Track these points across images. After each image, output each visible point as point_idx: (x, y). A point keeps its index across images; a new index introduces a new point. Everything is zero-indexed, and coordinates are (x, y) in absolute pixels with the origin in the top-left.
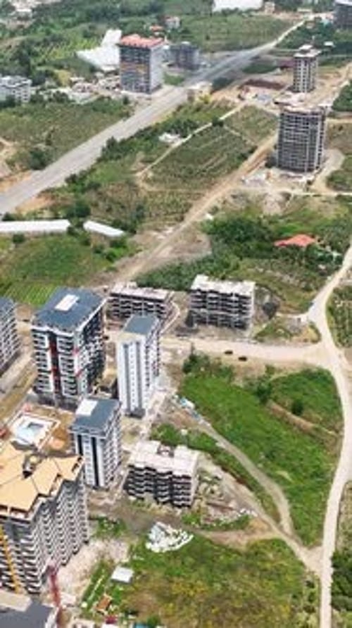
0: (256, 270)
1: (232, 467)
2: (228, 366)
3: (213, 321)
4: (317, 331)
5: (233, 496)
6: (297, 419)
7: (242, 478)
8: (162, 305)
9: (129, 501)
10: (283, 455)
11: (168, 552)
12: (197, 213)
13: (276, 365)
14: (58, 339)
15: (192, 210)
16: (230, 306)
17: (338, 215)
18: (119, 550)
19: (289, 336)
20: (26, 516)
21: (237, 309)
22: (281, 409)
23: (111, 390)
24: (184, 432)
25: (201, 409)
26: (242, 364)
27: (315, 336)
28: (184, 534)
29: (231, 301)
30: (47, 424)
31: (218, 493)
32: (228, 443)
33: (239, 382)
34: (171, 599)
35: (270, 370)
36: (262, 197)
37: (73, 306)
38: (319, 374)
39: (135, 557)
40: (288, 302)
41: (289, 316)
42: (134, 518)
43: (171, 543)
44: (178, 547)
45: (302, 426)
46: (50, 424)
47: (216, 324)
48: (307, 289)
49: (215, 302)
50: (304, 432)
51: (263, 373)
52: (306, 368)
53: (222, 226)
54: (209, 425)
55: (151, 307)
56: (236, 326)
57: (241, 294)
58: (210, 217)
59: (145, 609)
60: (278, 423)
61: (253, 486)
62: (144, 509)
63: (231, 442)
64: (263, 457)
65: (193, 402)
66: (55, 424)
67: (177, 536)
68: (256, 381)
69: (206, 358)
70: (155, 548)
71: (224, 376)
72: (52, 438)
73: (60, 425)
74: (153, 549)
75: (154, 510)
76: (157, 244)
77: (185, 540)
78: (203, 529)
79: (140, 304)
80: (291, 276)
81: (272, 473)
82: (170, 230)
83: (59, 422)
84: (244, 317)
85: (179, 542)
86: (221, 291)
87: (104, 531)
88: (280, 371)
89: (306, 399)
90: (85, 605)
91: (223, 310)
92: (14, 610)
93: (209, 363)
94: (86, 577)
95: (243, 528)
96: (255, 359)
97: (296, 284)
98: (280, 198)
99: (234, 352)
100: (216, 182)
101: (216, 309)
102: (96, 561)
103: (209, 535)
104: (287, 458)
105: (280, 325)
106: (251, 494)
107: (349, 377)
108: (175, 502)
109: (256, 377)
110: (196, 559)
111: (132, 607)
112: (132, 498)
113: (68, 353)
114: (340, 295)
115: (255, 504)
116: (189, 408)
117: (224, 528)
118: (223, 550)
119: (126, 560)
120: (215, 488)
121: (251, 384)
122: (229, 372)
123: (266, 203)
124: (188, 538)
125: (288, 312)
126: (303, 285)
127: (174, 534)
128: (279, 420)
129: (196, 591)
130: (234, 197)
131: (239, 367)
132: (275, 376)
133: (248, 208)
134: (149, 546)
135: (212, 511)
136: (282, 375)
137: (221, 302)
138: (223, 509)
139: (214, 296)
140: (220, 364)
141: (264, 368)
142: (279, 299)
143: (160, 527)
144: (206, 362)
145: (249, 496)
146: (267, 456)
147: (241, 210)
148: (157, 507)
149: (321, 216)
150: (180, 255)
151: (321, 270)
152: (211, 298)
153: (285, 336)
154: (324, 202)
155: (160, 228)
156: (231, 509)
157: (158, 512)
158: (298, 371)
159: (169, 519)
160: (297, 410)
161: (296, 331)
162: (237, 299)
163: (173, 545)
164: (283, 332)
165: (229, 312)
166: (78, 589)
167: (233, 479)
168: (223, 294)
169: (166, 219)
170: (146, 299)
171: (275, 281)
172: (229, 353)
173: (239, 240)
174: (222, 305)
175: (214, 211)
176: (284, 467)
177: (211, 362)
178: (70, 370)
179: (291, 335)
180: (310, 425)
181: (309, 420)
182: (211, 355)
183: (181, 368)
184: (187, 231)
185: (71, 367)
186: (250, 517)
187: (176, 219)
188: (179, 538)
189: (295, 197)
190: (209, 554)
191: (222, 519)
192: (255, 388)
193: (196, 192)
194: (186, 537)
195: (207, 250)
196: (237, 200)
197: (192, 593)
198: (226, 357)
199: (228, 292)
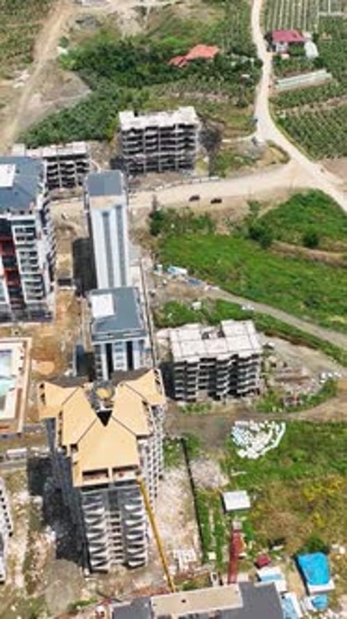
0: (171, 96)
1: (275, 329)
2: (203, 215)
3: (153, 166)
4: (280, 149)
5: (299, 362)
6: (317, 253)
7: (297, 339)
8: (85, 161)
9: (181, 408)
10: (325, 298)
11: (269, 452)
12: (47, 49)
13: (258, 198)
14: (14, 228)
15: (38, 47)
16: (174, 143)
17: (219, 20)
18: (209, 472)
19: (251, 163)
20: (138, 474)
21: (182, 145)
22: (292, 247)
23: (73, 281)
24: (197, 305)
25: (197, 272)
26: (218, 206)
27: (282, 156)
28: (273, 425)
29: (174, 136)
30: (16, 347)
31: (281, 364)
32: (253, 303)
33: (223, 230)
34: (311, 508)
35: (254, 205)
36: (114, 16)
37: (16, 178)
38: (313, 196)
39: (234, 474)
40: (230, 125)
41: (239, 139)
42: (201, 426)
43: (266, 442)
44: (276, 443)
45: (328, 260)
46: (21, 345)
47: (156, 170)
48: (242, 105)
49: (154, 140)
50: (334, 265)
51: (247, 212)
52: (293, 193)
53: (89, 58)
54: (217, 288)
55: (71, 166)
56: (181, 167)
57: (187, 123)
58: (64, 51)
59: (290, 533)
60: (297, 264)
61: (314, 344)
62: (206, 411)
63: (255, 301)
64: (303, 307)
65: (184, 267)
66: (25, 344)
67: (266, 430)
68: (243, 223)
69: (172, 211)
70: (252, 454)
71: (201, 227)
72: (34, 362)
73: (34, 344)
74: (249, 456)
75: (218, 408)
76: (19, 93)
77: (279, 432)
78: (289, 411)
79: (56, 166)
80: (216, 93)
81: (323, 321)
82: (25, 75)
83: (29, 340)
84: (191, 153)
85: (274, 437)
86: (162, 125)
87: (171, 455)
88: (266, 204)
89: (317, 228)
90: (212, 556)
91: (164, 149)
92: (229, 611)
93: (178, 216)
94: (187, 520)
95: (334, 395)
96: (232, 198)
97: (226, 102)
98: (136, 14)
99: (202, 196)
100: (48, 9)
101: (156, 150)
102: (186, 496)
103: (302, 416)
104: (331, 301)
105: (234, 152)
106: (317, 353)
107: (345, 191)
108: (239, 391)
109: (242, 218)
110: (306, 450)
111: (273, 536)
112: (182, 404)
113: (29, 243)
114: (279, 104)
115: (329, 363)
116: (183, 275)
117: (314, 402)
118: (329, 428)
119: (225, 482)
120: (273, 359)
121: (239, 228)
122: (206, 221)
123: (122, 22)
124: (281, 428)
125: (236, 136)
126: (235, 101)
127: (262, 430)
128: (296, 260)
129: (334, 487)
130: (78, 22)
131: (216, 212)
132: (262, 213)
133: (104, 32)
134: (241, 453)
135: (288, 387)
136: (270, 208)
137: (160, 140)
138: (299, 380)
139: (153, 133)
140: (192, 214)
141: (245, 205)
142: (214, 124)
143: (241, 427)
144: (174, 216)
145: (317, 357)
146: (307, 304)
147: (96, 36)
148: (219, 403)
149: (200, 24)
150: (56, 101)
151: (245, 79)
152: (148, 137)
153: (247, 163)
154: (192, 7)
155: (11, 75)
156: (307, 378)
157: (224, 410)
158: (286, 199)
159: (244, 413)
160: (311, 242)
161: (258, 156)
162: (181, 131)
163: (270, 443)
164: (242, 160)
165: (173, 149)
166: (189, 539)
167: (287, 343)
168: (163, 129)
169: (11, 64)
170: (62, 158)
171: (199, 102)
172: (195, 198)
173: (119, 68)
174: (163, 143)
175: (64, 42)
176: (333, 311)
177: (181, 215)
178: (35, 266)
179: (254, 161)
180: (337, 256)
181: (332, 250)
182: (175, 207)
183: (148, 232)
184: (46, 72)
185: (35, 261)
186: (335, 379)
187: (23, 60)
188: (271, 432)
189: (153, 9)
190: (316, 438)
191: (305, 393)
192: (246, 231)
193: (30, 24)
194: (277, 428)
195: (84, 90)
196: (84, 24)
197: (331, 492)
198: (193, 205)
199: (170, 124)
